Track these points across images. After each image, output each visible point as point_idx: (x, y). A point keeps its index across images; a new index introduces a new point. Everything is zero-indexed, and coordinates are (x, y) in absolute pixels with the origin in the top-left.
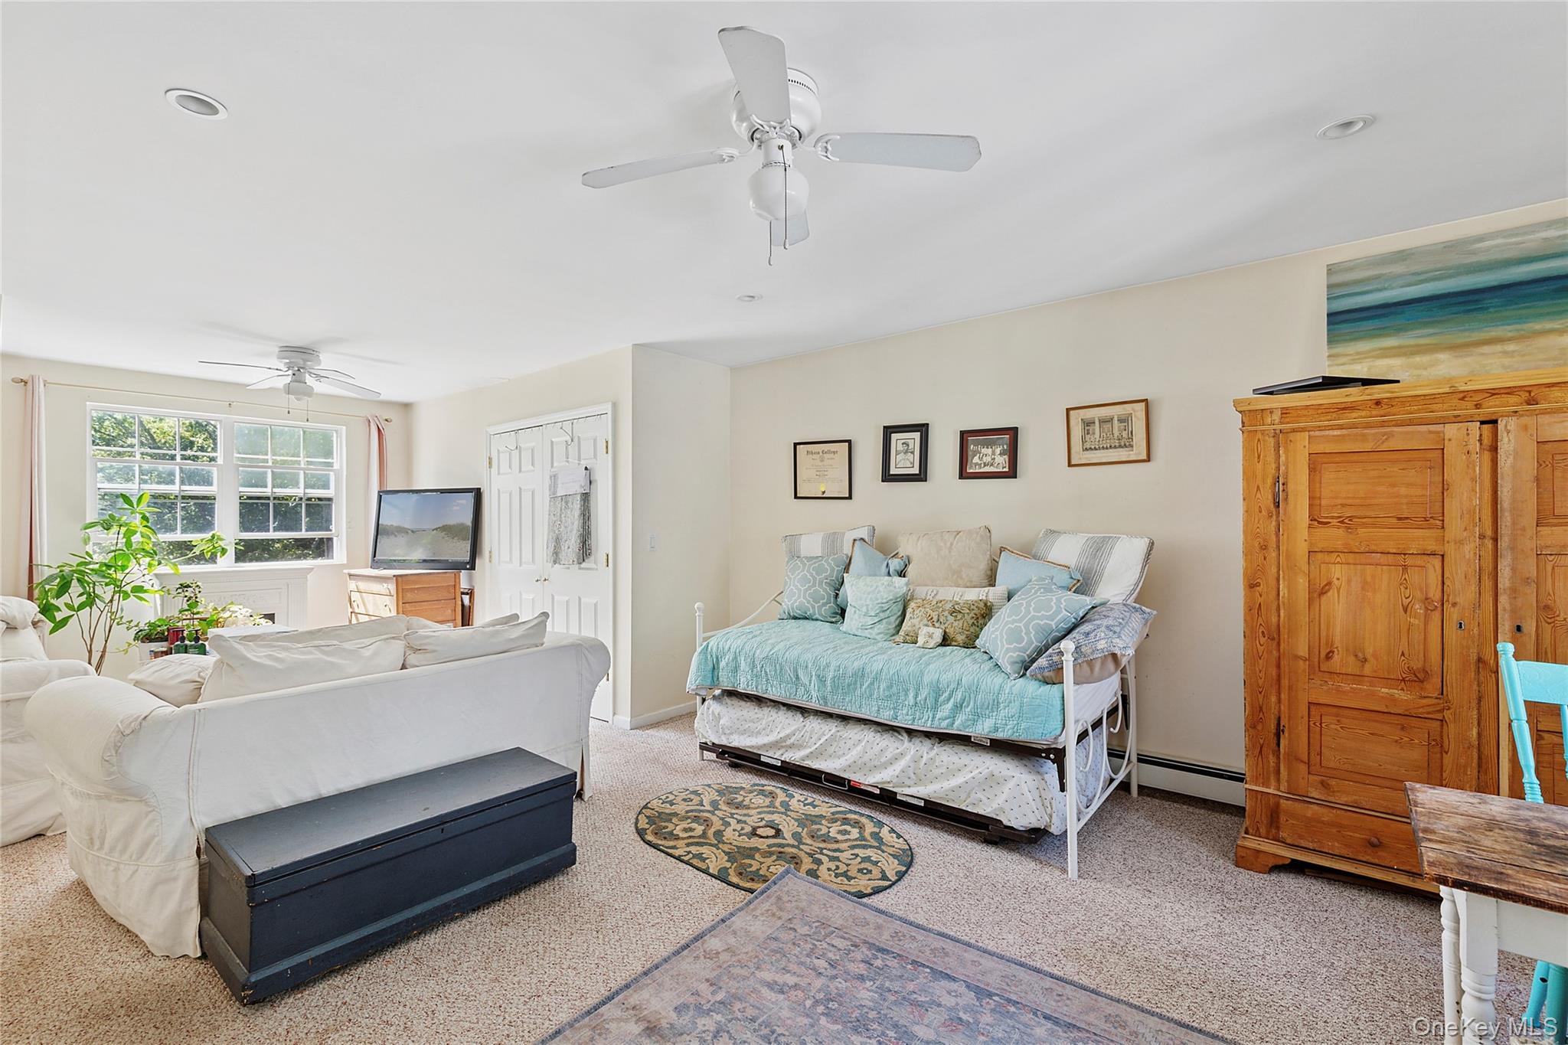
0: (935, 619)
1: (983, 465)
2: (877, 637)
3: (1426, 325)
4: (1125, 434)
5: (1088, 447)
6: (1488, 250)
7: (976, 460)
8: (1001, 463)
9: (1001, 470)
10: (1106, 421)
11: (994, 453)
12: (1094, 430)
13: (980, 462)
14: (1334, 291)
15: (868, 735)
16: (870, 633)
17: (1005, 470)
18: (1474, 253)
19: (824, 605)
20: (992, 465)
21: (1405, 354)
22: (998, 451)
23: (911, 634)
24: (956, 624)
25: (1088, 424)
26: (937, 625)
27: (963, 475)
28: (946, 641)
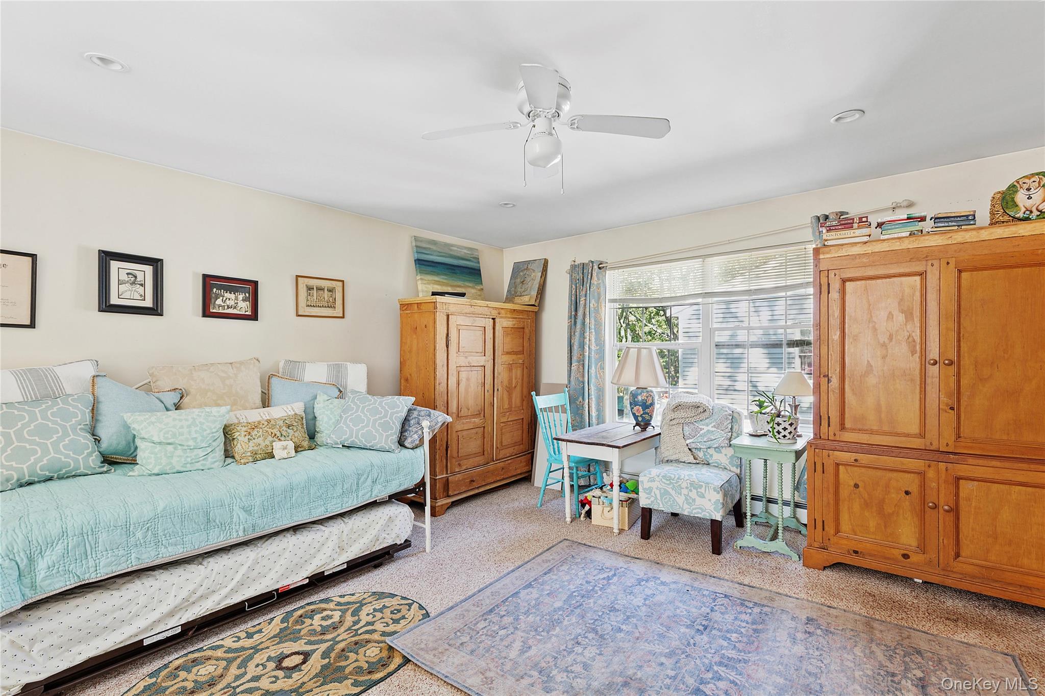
0: (278, 434)
1: (226, 307)
2: (212, 466)
3: (445, 275)
4: (331, 299)
5: (309, 304)
6: (454, 251)
7: (219, 302)
8: (244, 307)
9: (244, 313)
10: (320, 289)
11: (236, 299)
12: (313, 293)
13: (223, 304)
14: (419, 249)
15: (290, 540)
16: (204, 465)
17: (247, 313)
18: (451, 250)
19: (90, 454)
20: (235, 308)
21: (441, 285)
22: (241, 297)
23: (259, 452)
24: (296, 434)
25: (310, 289)
26: (283, 438)
27: (206, 313)
28: (297, 449)
